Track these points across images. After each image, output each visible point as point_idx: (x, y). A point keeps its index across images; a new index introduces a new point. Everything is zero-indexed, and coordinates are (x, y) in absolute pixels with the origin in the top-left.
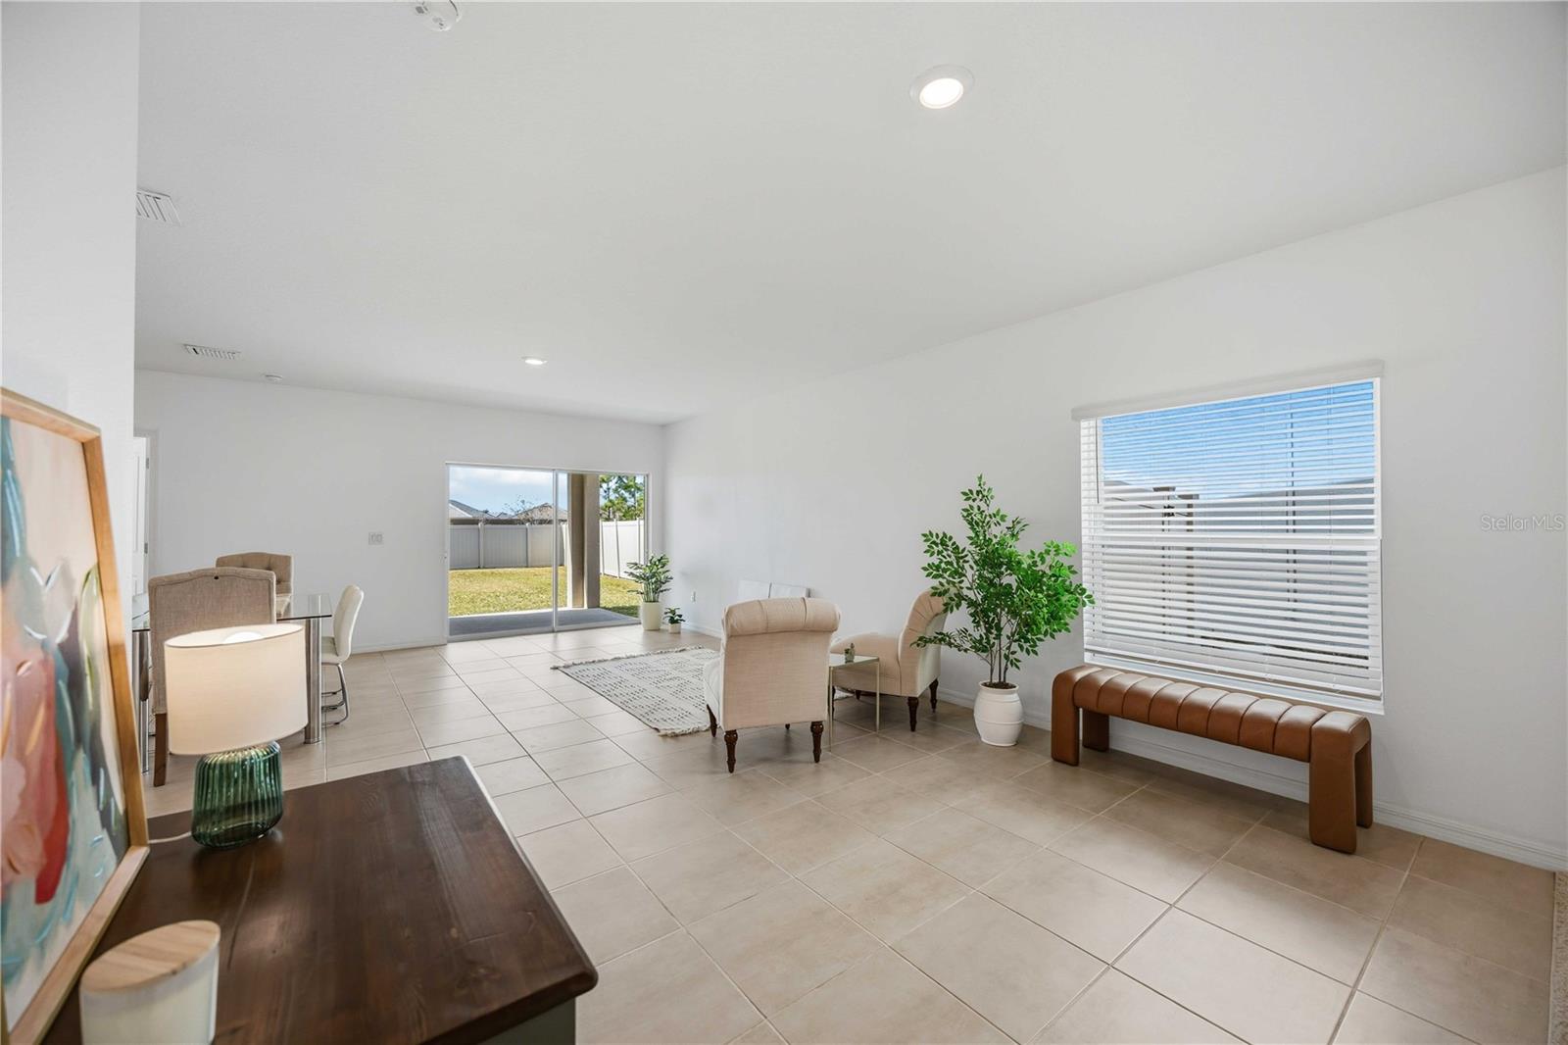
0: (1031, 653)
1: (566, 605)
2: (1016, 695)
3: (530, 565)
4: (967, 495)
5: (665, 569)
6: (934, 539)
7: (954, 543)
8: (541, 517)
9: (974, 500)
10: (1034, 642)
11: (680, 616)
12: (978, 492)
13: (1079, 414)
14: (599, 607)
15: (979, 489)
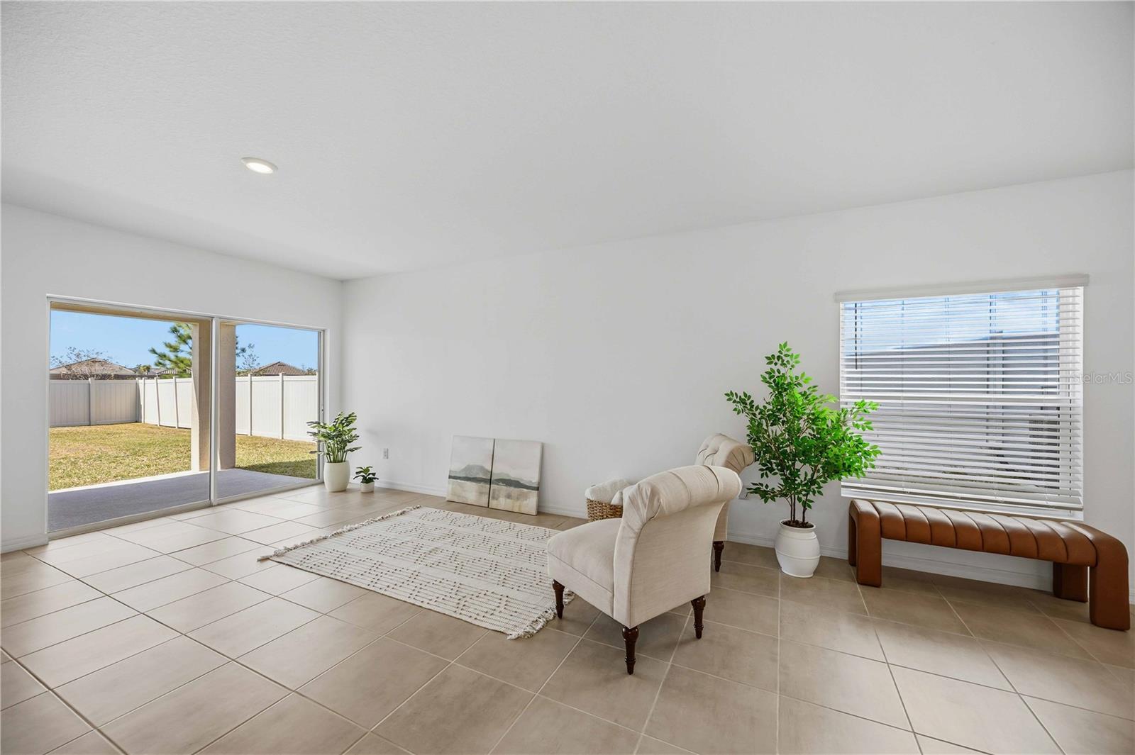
0: (817, 494)
1: (189, 468)
2: (813, 533)
3: (93, 422)
4: (770, 360)
5: (351, 427)
6: (735, 397)
7: (752, 401)
8: (105, 372)
9: (776, 364)
10: (819, 484)
11: (374, 474)
12: (779, 358)
13: (839, 297)
14: (234, 467)
15: (779, 354)
